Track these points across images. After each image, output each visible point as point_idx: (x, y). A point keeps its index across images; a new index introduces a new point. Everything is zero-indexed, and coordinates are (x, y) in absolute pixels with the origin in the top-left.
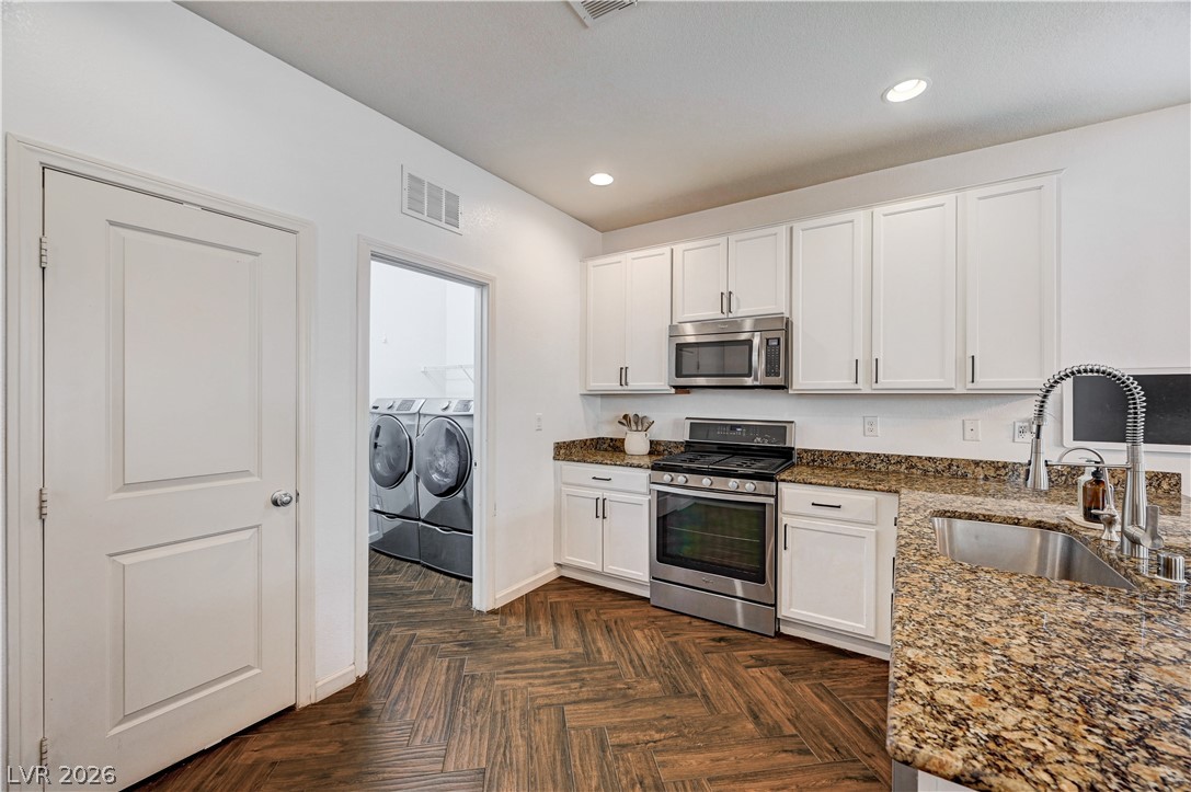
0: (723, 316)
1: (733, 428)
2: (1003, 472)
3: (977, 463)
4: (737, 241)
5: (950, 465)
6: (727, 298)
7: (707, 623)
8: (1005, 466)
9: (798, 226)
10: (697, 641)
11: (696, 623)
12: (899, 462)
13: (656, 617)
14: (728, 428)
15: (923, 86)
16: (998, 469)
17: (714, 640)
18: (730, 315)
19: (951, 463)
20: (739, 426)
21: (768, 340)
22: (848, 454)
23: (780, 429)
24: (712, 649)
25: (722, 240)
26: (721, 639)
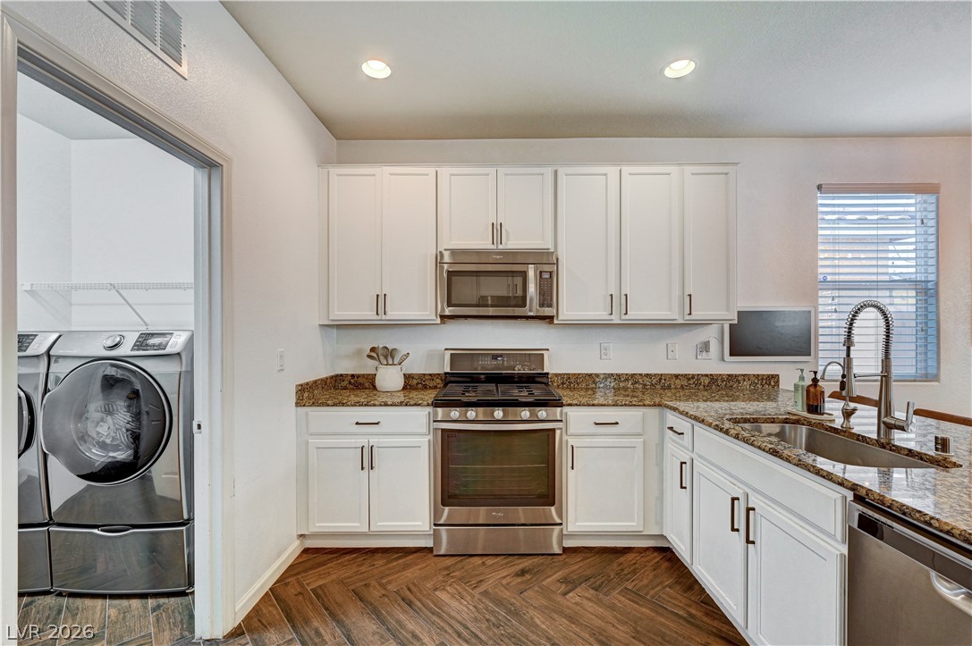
0: (494, 247)
1: (495, 357)
2: (691, 382)
3: (677, 376)
4: (506, 175)
5: (660, 379)
6: (497, 231)
7: (499, 559)
8: (693, 376)
9: (561, 171)
10: (504, 582)
11: (490, 561)
12: (627, 380)
13: (447, 568)
14: (490, 358)
15: (692, 65)
16: (689, 379)
17: (517, 575)
18: (500, 247)
19: (661, 377)
20: (501, 356)
21: (541, 272)
22: (590, 375)
23: (538, 357)
24: (523, 586)
25: (492, 171)
26: (523, 572)
